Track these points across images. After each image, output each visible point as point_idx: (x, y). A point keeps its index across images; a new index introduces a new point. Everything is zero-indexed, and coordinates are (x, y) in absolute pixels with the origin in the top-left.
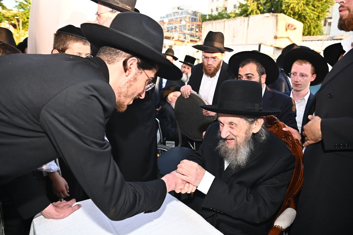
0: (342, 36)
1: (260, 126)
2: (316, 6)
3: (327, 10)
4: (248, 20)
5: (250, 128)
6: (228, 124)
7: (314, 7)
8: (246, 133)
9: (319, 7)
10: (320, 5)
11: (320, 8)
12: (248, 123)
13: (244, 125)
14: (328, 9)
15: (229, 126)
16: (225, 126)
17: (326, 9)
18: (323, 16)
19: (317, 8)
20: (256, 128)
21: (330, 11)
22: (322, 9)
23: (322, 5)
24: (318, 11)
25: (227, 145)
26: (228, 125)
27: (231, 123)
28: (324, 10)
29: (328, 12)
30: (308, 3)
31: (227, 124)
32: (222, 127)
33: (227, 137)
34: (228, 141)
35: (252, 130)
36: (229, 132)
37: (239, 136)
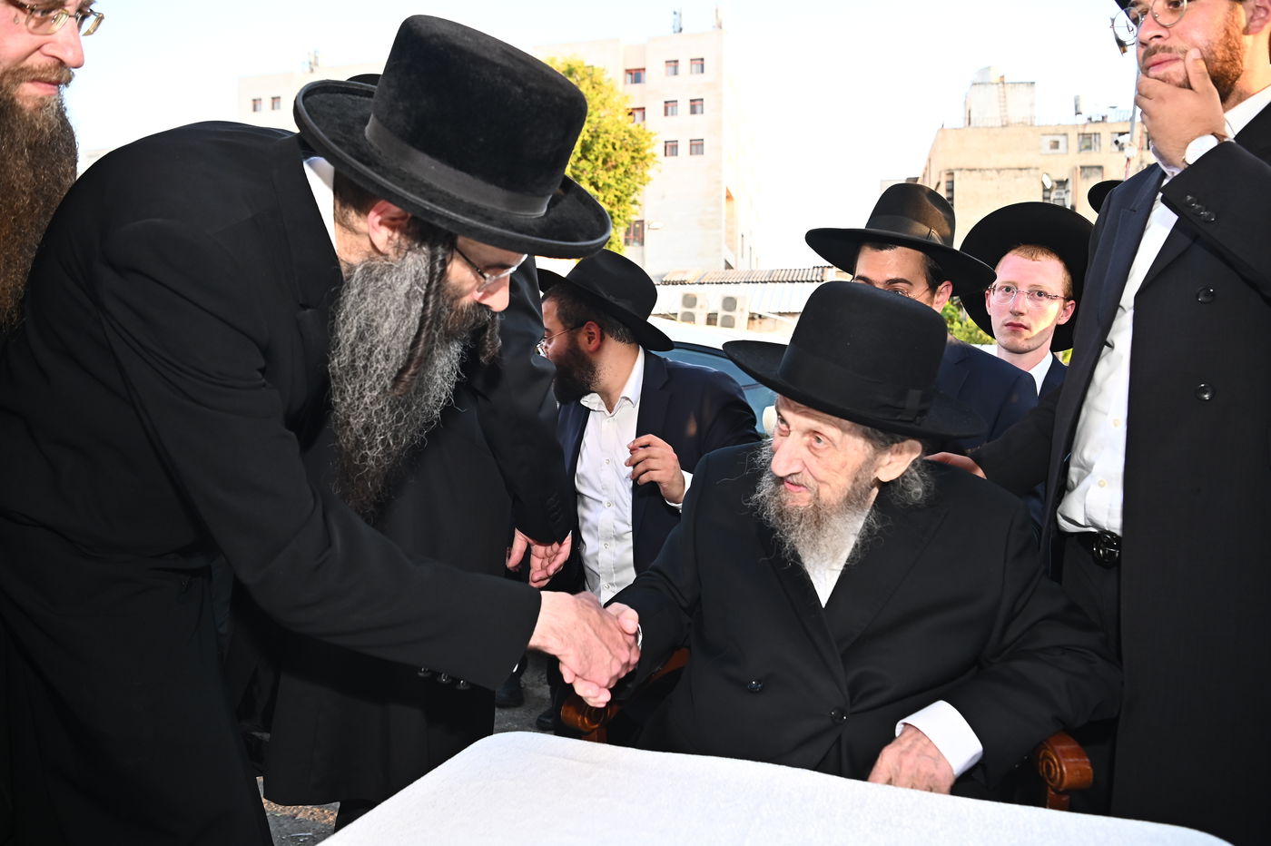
0: (685, 272)
1: (906, 464)
2: (600, 185)
3: (631, 199)
5: (870, 463)
6: (802, 431)
7: (597, 188)
8: (856, 479)
9: (609, 186)
10: (612, 182)
11: (613, 190)
12: (871, 448)
13: (856, 453)
14: (635, 196)
15: (806, 439)
16: (792, 437)
17: (629, 195)
18: (622, 214)
19: (606, 192)
20: (890, 467)
21: (638, 199)
22: (618, 193)
23: (618, 181)
24: (607, 200)
25: (783, 498)
26: (805, 436)
27: (815, 434)
28: (624, 198)
29: (634, 202)
30: (577, 172)
32: (782, 435)
33: (790, 475)
34: (792, 487)
35: (875, 471)
36: (800, 462)
37: (828, 484)
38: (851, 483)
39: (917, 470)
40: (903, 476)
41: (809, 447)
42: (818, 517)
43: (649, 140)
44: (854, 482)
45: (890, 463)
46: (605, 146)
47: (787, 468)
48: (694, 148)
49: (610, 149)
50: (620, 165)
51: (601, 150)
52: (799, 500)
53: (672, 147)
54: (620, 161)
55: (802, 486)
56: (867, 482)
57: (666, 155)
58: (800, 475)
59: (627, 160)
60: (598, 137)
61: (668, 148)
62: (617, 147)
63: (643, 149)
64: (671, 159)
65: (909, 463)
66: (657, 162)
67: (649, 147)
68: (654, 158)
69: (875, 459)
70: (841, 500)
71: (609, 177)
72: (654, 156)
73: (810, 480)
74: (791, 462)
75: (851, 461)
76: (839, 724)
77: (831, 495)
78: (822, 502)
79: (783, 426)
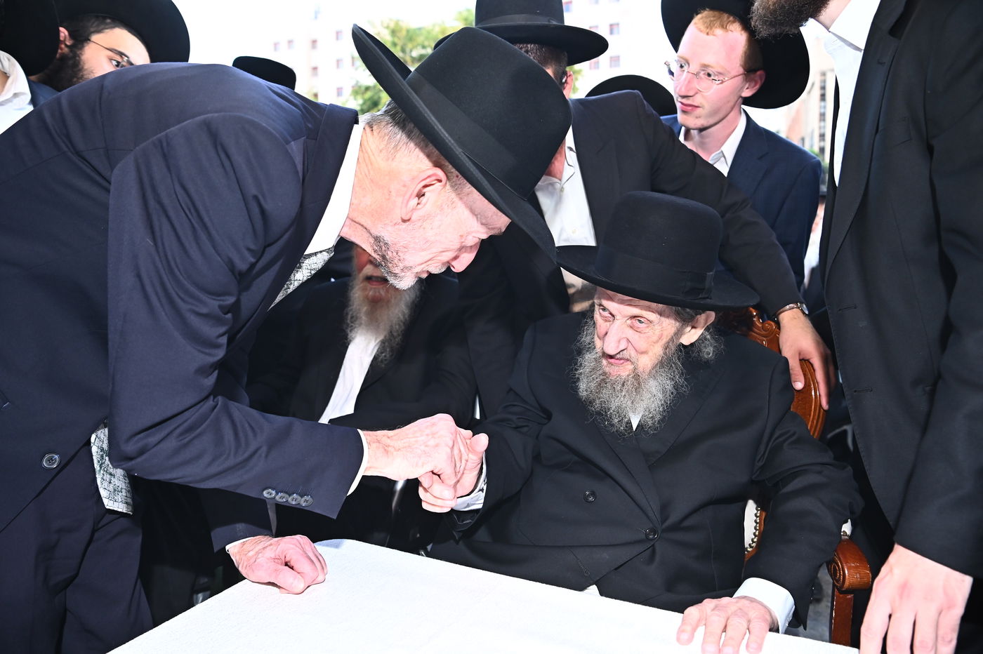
1: (702, 328)
8: (668, 347)
12: (680, 321)
20: (690, 335)
25: (608, 370)
26: (628, 320)
27: (638, 316)
33: (618, 353)
34: (618, 362)
35: (680, 339)
37: (647, 354)
38: (664, 351)
39: (710, 333)
40: (699, 339)
41: (633, 328)
44: (666, 349)
45: (690, 331)
52: (622, 372)
58: (626, 351)
65: (704, 329)
69: (681, 329)
73: (633, 353)
74: (619, 341)
75: (665, 333)
76: (652, 540)
77: (646, 362)
78: (641, 370)
79: (606, 314)
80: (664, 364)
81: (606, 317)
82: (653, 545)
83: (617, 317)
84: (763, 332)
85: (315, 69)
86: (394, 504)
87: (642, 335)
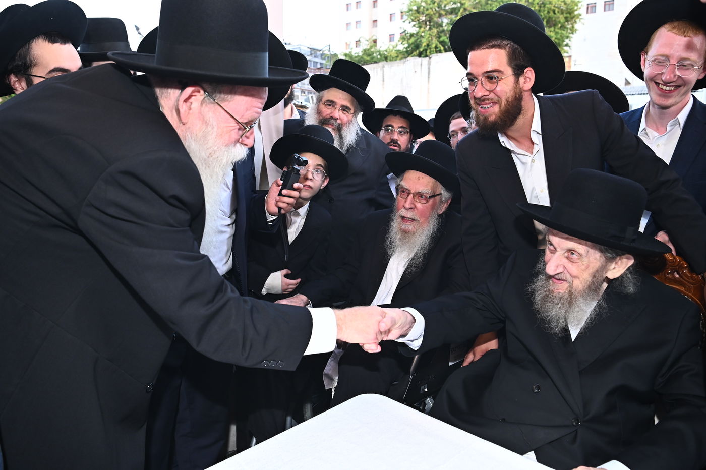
1: (624, 268)
3: (565, 43)
4: (429, 64)
5: (604, 268)
6: (564, 250)
8: (594, 276)
12: (604, 259)
13: (595, 261)
14: (567, 41)
15: (566, 254)
16: (558, 253)
17: (564, 41)
20: (614, 271)
21: (569, 43)
25: (551, 288)
26: (565, 252)
27: (571, 251)
29: (567, 45)
31: (562, 249)
32: (552, 253)
33: (556, 274)
34: (557, 281)
35: (606, 273)
36: (562, 266)
37: (579, 278)
38: (591, 278)
39: (631, 273)
40: (622, 276)
41: (568, 258)
42: (571, 299)
43: (577, 6)
44: (593, 278)
45: (614, 268)
46: (548, 12)
47: (556, 270)
48: (607, 6)
49: (551, 14)
50: (558, 23)
51: (546, 14)
52: (561, 289)
53: (592, 7)
54: (558, 20)
55: (564, 280)
56: (600, 279)
57: (587, 12)
58: (563, 274)
59: (562, 19)
60: (544, 6)
61: (589, 8)
62: (556, 12)
63: (573, 12)
64: (591, 15)
65: (625, 269)
66: (582, 19)
67: (576, 10)
68: (580, 17)
69: (606, 265)
70: (585, 288)
71: (551, 31)
72: (580, 15)
73: (568, 277)
74: (557, 267)
75: (591, 265)
76: (575, 426)
77: (579, 285)
78: (574, 289)
79: (552, 247)
80: (592, 288)
81: (552, 250)
82: (576, 430)
83: (558, 249)
84: (691, 281)
85: (375, 21)
86: (412, 369)
87: (574, 264)
